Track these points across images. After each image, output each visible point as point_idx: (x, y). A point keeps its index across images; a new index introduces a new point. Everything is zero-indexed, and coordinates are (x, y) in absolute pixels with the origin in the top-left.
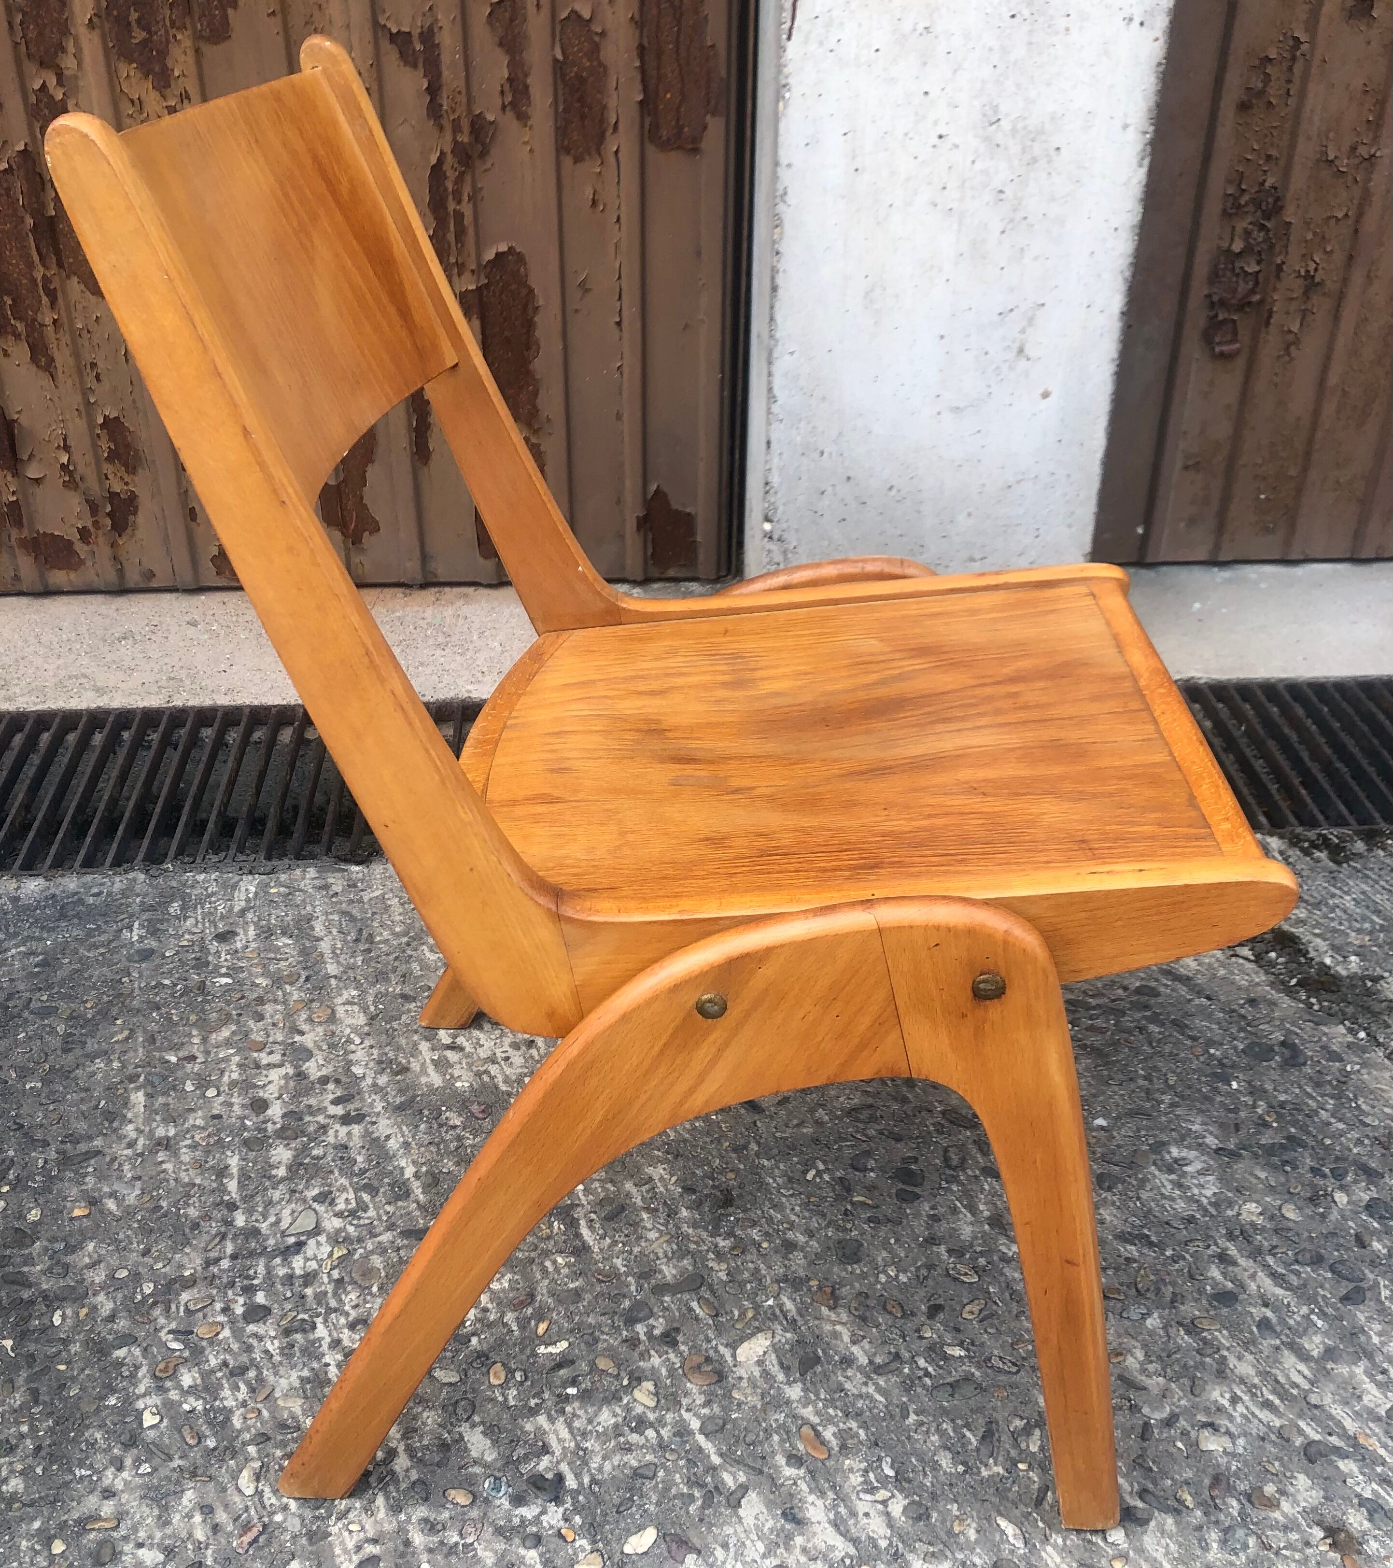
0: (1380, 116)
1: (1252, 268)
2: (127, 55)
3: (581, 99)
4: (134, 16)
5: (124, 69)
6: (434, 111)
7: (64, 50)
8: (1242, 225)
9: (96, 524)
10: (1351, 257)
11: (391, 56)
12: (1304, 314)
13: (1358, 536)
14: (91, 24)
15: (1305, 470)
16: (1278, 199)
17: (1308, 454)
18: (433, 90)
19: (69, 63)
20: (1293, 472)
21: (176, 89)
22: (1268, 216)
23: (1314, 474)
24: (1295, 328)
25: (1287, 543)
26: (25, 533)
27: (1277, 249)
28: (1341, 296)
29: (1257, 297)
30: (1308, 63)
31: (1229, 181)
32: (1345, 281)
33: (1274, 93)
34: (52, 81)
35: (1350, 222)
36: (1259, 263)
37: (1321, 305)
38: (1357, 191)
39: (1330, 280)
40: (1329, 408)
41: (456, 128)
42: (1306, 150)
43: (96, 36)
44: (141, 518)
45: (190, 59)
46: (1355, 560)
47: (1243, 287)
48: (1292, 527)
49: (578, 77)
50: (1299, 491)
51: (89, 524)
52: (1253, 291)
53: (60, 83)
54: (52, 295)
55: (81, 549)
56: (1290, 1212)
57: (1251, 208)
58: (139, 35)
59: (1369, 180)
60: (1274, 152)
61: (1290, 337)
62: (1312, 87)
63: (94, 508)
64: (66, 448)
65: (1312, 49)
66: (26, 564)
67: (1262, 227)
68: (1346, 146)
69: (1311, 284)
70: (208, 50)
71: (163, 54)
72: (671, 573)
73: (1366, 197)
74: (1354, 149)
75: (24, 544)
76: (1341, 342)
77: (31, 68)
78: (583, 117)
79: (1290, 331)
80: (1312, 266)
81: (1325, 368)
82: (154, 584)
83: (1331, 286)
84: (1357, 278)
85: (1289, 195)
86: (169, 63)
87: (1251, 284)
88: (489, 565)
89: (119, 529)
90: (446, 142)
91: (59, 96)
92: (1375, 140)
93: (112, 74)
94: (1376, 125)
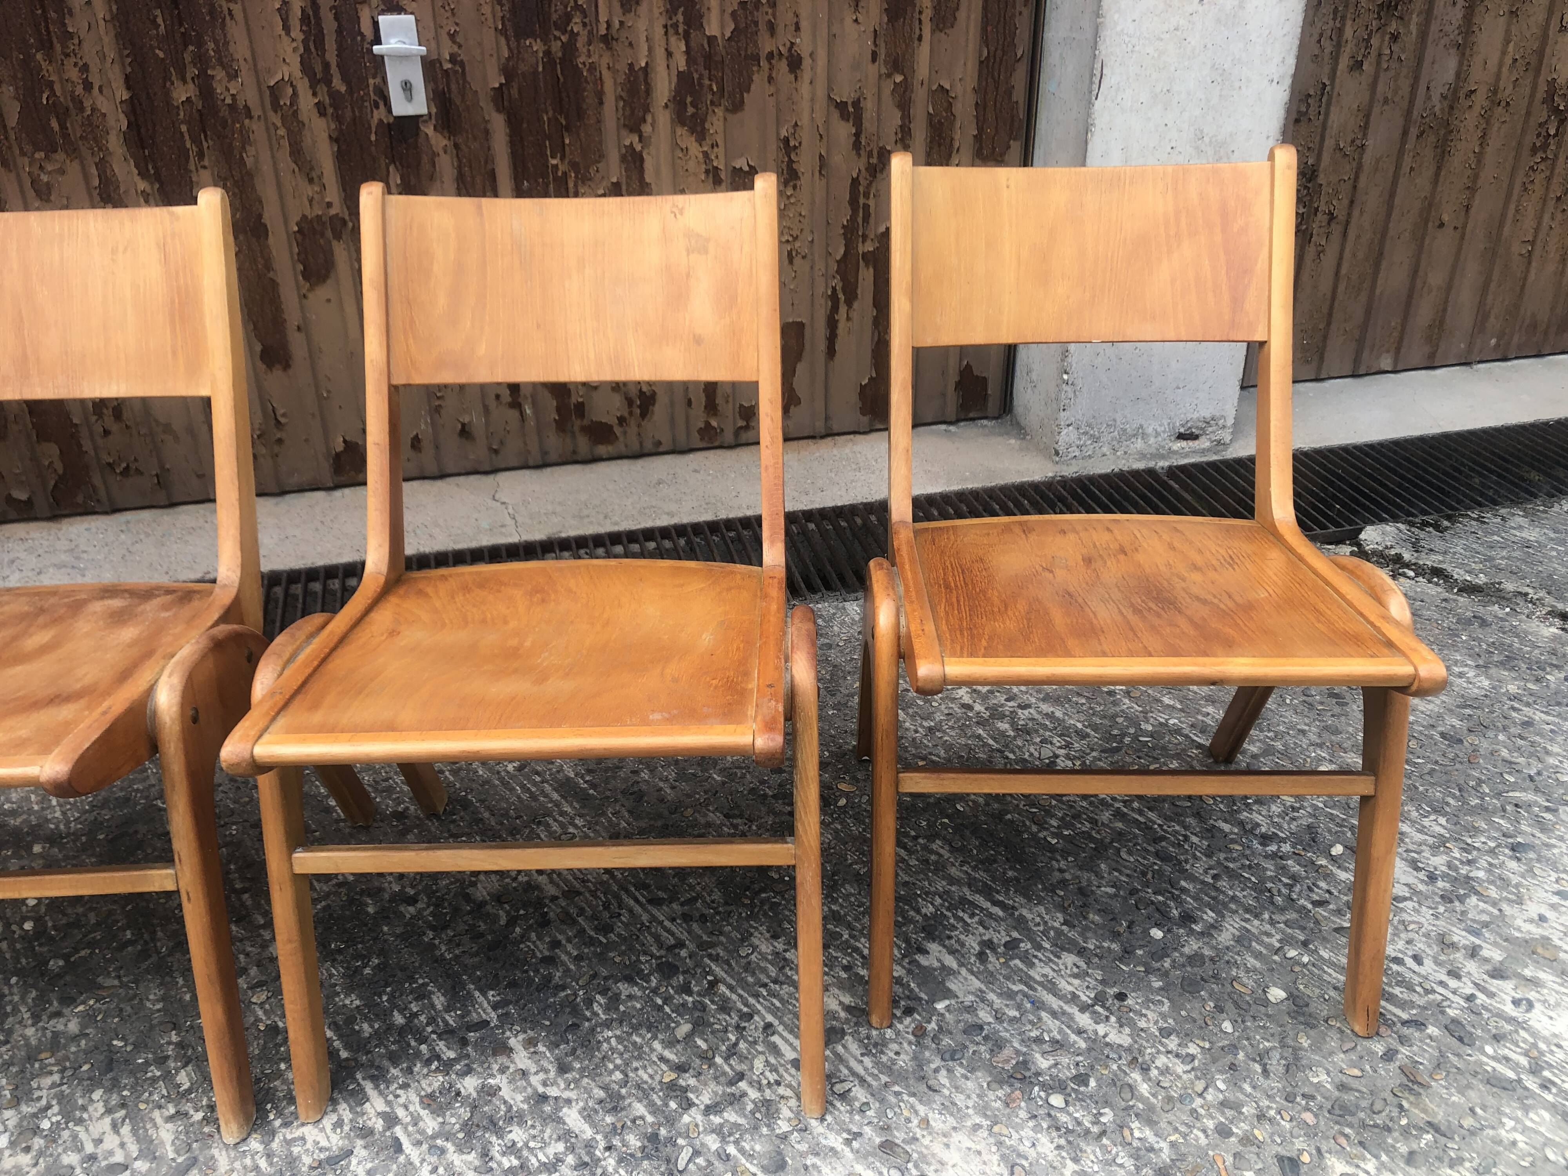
0: (1367, 123)
2: (683, 124)
3: (940, 136)
4: (689, 99)
5: (679, 131)
6: (857, 145)
7: (645, 121)
9: (631, 413)
10: (1352, 202)
11: (836, 114)
12: (1328, 235)
13: (1357, 361)
14: (666, 106)
15: (1329, 324)
17: (1330, 315)
18: (857, 135)
19: (647, 129)
20: (1321, 326)
21: (709, 141)
22: (1310, 181)
23: (1334, 327)
24: (1323, 243)
26: (586, 422)
28: (1348, 223)
29: (1303, 227)
30: (1330, 97)
32: (1349, 215)
33: (1312, 112)
34: (636, 139)
35: (1351, 181)
36: (1303, 207)
37: (1336, 230)
38: (1354, 165)
39: (1340, 213)
40: (1341, 288)
41: (870, 155)
42: (1329, 143)
43: (669, 113)
44: (657, 407)
45: (721, 123)
48: (1322, 358)
49: (940, 122)
50: (1325, 338)
51: (626, 414)
52: (1300, 224)
53: (640, 141)
55: (617, 430)
58: (691, 110)
59: (1361, 158)
60: (1311, 145)
61: (1320, 248)
62: (1332, 109)
63: (631, 402)
65: (1333, 89)
66: (583, 444)
68: (1349, 140)
69: (1331, 216)
70: (729, 116)
71: (703, 121)
72: (973, 415)
73: (1359, 167)
74: (1353, 141)
75: (584, 429)
77: (624, 132)
78: (940, 145)
80: (1332, 208)
81: (1339, 265)
82: (661, 449)
83: (1342, 217)
84: (1356, 213)
85: (1321, 169)
86: (707, 126)
88: (865, 419)
89: (643, 415)
90: (862, 163)
91: (638, 148)
92: (1365, 135)
93: (674, 132)
94: (1365, 128)
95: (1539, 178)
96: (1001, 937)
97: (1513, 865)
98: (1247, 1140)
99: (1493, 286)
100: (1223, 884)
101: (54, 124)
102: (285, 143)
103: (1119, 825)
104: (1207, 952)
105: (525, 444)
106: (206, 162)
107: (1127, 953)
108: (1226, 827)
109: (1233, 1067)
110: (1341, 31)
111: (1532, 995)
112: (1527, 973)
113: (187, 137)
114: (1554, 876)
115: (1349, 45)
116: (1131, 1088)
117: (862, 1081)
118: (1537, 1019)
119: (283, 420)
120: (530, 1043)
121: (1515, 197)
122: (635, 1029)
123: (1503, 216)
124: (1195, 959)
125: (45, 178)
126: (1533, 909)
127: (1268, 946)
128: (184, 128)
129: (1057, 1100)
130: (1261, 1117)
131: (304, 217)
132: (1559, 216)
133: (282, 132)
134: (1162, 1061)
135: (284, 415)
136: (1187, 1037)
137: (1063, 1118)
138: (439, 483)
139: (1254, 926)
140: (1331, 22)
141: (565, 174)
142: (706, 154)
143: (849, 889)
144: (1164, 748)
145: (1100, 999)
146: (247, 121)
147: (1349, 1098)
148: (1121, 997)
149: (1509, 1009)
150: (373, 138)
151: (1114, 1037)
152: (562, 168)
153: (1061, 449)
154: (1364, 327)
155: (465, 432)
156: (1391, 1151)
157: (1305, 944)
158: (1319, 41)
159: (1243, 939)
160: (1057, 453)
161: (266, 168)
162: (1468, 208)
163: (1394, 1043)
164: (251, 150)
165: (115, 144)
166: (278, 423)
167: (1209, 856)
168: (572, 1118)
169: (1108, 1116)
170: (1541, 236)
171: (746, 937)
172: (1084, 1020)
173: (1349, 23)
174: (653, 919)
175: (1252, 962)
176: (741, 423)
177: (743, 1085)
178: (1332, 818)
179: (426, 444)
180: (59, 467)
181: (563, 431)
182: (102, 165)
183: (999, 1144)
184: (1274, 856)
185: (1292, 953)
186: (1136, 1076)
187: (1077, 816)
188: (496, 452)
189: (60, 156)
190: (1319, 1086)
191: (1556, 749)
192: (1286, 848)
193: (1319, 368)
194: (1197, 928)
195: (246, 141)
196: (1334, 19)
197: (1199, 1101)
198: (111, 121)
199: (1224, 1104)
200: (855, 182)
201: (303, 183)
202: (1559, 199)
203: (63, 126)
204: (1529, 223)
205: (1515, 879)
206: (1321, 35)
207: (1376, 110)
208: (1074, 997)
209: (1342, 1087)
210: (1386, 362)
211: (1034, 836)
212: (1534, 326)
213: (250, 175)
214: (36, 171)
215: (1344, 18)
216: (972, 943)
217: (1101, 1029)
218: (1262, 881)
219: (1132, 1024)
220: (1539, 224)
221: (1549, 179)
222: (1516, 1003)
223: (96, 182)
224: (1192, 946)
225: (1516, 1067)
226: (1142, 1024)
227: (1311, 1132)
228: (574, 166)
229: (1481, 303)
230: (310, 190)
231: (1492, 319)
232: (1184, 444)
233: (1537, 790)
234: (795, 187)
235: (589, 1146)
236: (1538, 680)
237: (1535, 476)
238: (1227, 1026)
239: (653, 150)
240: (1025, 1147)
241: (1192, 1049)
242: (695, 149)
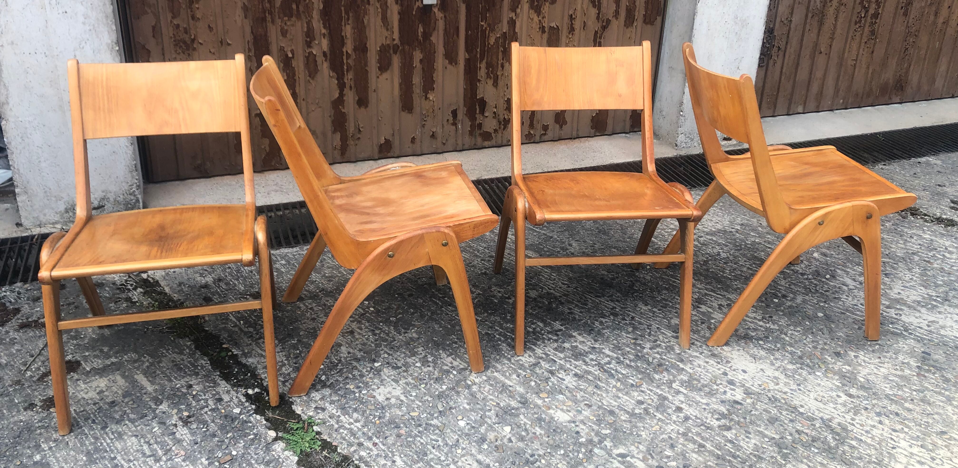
0: (792, 11)
1: (768, 46)
2: (532, 9)
3: (630, 14)
5: (531, 11)
6: (598, 18)
7: (518, 7)
9: (500, 128)
10: (787, 43)
11: (591, 5)
12: (778, 56)
13: (789, 109)
15: (778, 93)
16: (773, 30)
17: (779, 89)
18: (599, 14)
19: (518, 11)
20: (775, 94)
21: (542, 16)
22: (771, 34)
24: (776, 59)
25: (774, 112)
26: (482, 131)
27: (773, 41)
28: (785, 51)
29: (768, 53)
32: (786, 48)
34: (514, 15)
35: (787, 34)
37: (781, 54)
38: (788, 28)
39: (782, 47)
40: (783, 78)
41: (603, 22)
42: (778, 19)
43: (528, 4)
45: (547, 9)
46: (788, 115)
47: (765, 50)
48: (775, 108)
49: (630, 9)
50: (777, 98)
51: (497, 128)
52: (767, 51)
53: (516, 15)
55: (493, 135)
57: (767, 32)
58: (536, 3)
59: (790, 25)
60: (772, 20)
61: (775, 61)
62: (779, 6)
63: (500, 123)
64: (496, 107)
66: (479, 140)
67: (769, 37)
68: (786, 18)
69: (779, 48)
70: (551, 6)
71: (540, 7)
72: (635, 130)
73: (790, 28)
75: (480, 134)
76: (785, 62)
77: (510, 12)
78: (631, 18)
80: (779, 45)
81: (782, 68)
83: (783, 49)
84: (789, 47)
85: (776, 29)
86: (542, 9)
88: (593, 131)
89: (504, 129)
90: (599, 25)
91: (514, 18)
92: (792, 16)
93: (529, 12)
94: (792, 13)
95: (858, 34)
96: (724, 303)
97: (887, 279)
98: (823, 349)
99: (841, 78)
100: (793, 287)
101: (294, 6)
102: (380, 15)
103: (751, 272)
104: (794, 305)
105: (456, 141)
106: (350, 22)
107: (768, 306)
108: (788, 271)
109: (812, 333)
111: (901, 312)
112: (898, 307)
113: (343, 12)
114: (901, 282)
116: (783, 339)
117: (697, 340)
118: (903, 318)
119: (361, 129)
120: (580, 334)
121: (849, 42)
122: (614, 329)
123: (844, 50)
124: (790, 307)
125: (286, 28)
126: (896, 291)
127: (814, 303)
128: (343, 8)
129: (761, 342)
130: (825, 344)
131: (383, 44)
132: (866, 50)
133: (380, 10)
134: (790, 332)
135: (362, 127)
136: (796, 326)
137: (765, 346)
138: (420, 157)
139: (807, 298)
141: (486, 28)
142: (540, 21)
143: (664, 292)
144: (757, 249)
145: (763, 318)
146: (367, 6)
147: (851, 338)
148: (771, 317)
149: (894, 316)
150: (414, 13)
151: (772, 327)
152: (485, 26)
153: (678, 144)
154: (792, 94)
155: (433, 136)
156: (867, 350)
157: (825, 302)
159: (804, 301)
160: (676, 145)
161: (372, 25)
162: (831, 46)
163: (860, 325)
164: (367, 17)
165: (316, 15)
166: (360, 130)
167: (785, 279)
168: (607, 352)
169: (779, 345)
170: (859, 58)
171: (636, 306)
172: (761, 323)
174: (600, 301)
175: (809, 307)
176: (543, 132)
177: (658, 342)
178: (823, 268)
179: (418, 141)
180: (268, 149)
181: (472, 135)
182: (309, 23)
183: (748, 353)
184: (807, 279)
185: (822, 304)
186: (783, 336)
187: (735, 269)
188: (444, 144)
189: (294, 19)
190: (840, 336)
191: (893, 246)
192: (810, 277)
194: (789, 299)
195: (365, 13)
197: (805, 341)
198: (316, 6)
199: (813, 342)
200: (596, 32)
201: (384, 31)
202: (866, 42)
203: (298, 7)
204: (854, 53)
205: (888, 283)
207: (796, 7)
208: (755, 318)
209: (847, 336)
210: (800, 109)
211: (722, 276)
212: (857, 95)
213: (365, 27)
214: (283, 25)
216: (715, 305)
217: (768, 325)
218: (805, 286)
219: (778, 324)
220: (858, 53)
221: (862, 34)
222: (896, 314)
223: (305, 30)
224: (789, 303)
225: (900, 330)
226: (780, 323)
227: (841, 346)
228: (489, 25)
229: (837, 84)
230: (386, 33)
231: (841, 92)
232: (725, 142)
233: (890, 258)
234: (573, 34)
235: (617, 358)
236: (882, 225)
237: (866, 155)
238: (807, 323)
239: (520, 19)
240: (756, 353)
241: (798, 329)
242: (536, 19)
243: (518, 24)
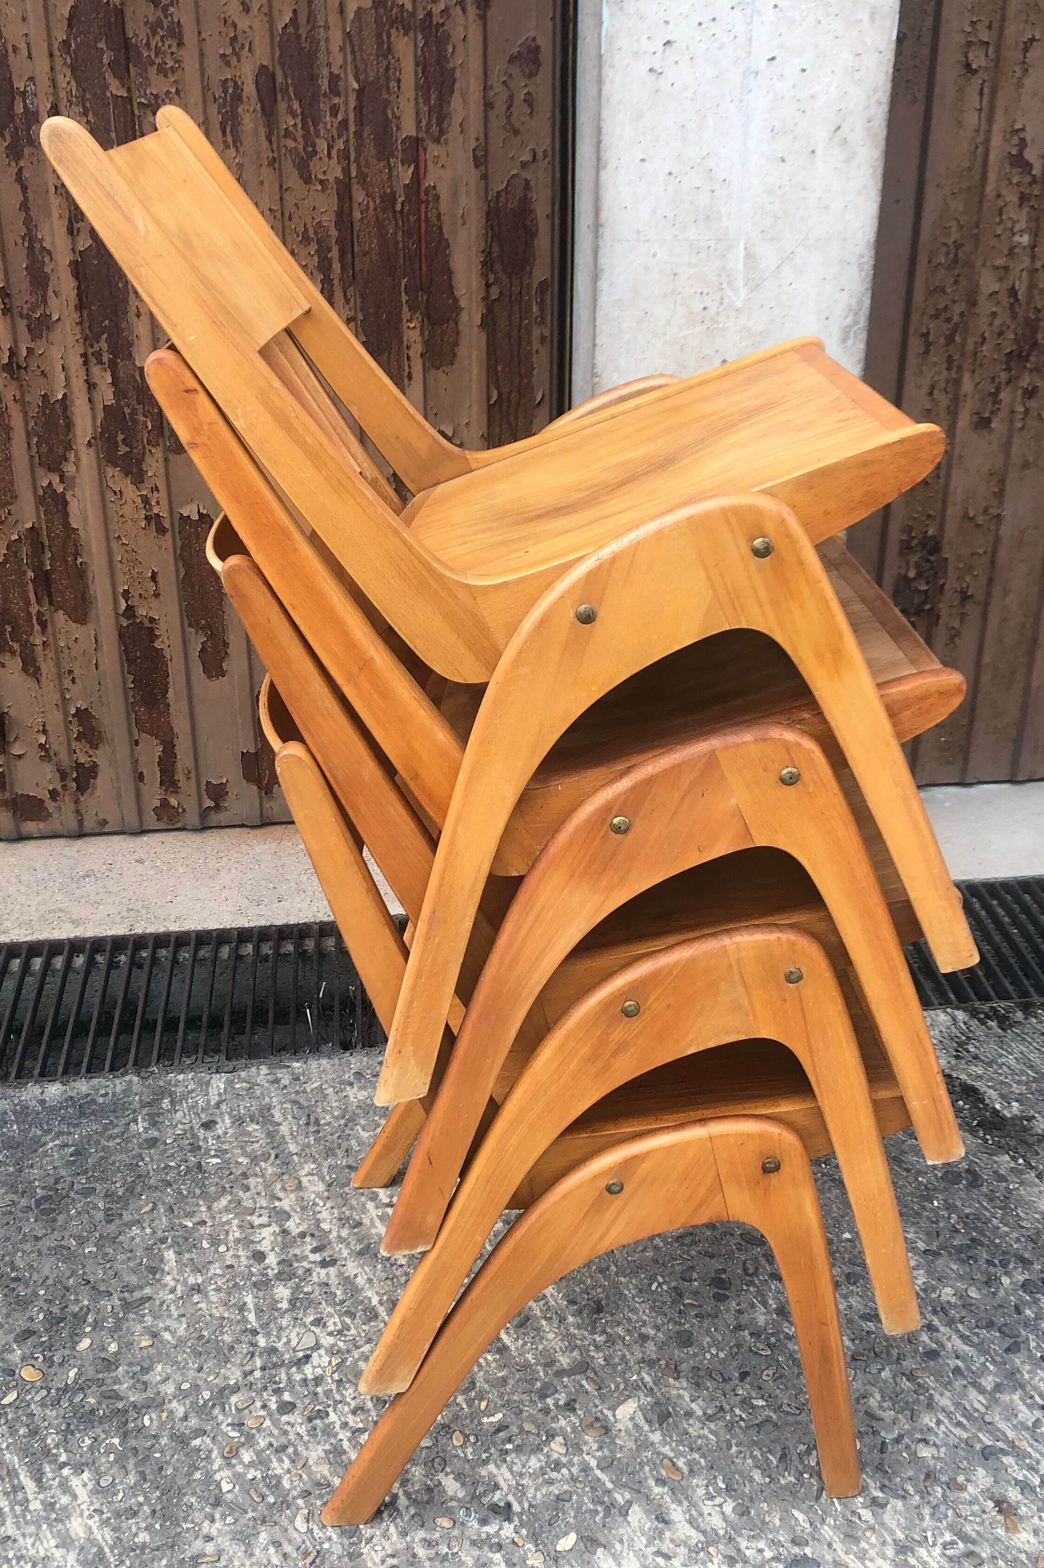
0: (1003, 489)
1: (924, 587)
2: (113, 463)
4: (120, 437)
5: (110, 471)
7: (66, 460)
8: (913, 559)
9: (64, 787)
10: (990, 581)
12: (963, 616)
13: (1015, 764)
14: (89, 444)
15: (970, 722)
16: (937, 543)
17: (973, 710)
19: (69, 468)
20: (963, 722)
21: (148, 484)
22: (931, 554)
23: (978, 724)
24: (956, 624)
27: (939, 575)
28: (986, 605)
29: (928, 607)
31: (903, 531)
32: (988, 595)
34: (56, 479)
35: (989, 555)
36: (928, 583)
37: (973, 610)
38: (991, 537)
39: (978, 592)
42: (953, 512)
43: (92, 451)
44: (99, 781)
45: (161, 463)
47: (917, 600)
48: (966, 760)
50: (968, 737)
51: (59, 788)
52: (924, 602)
53: (62, 481)
54: (43, 625)
55: (50, 805)
56: (973, 1293)
57: (919, 548)
58: (123, 449)
59: (998, 530)
60: (931, 512)
61: (953, 632)
62: (954, 473)
63: (63, 776)
64: (45, 732)
67: (928, 561)
68: (981, 508)
69: (965, 597)
70: (172, 457)
71: (140, 461)
73: (997, 540)
74: (986, 510)
75: (5, 803)
76: (990, 634)
77: (41, 471)
79: (953, 628)
80: (965, 585)
81: (979, 653)
82: (107, 829)
83: (980, 596)
84: (997, 592)
85: (945, 540)
86: (144, 467)
87: (923, 597)
89: (81, 790)
91: (60, 489)
92: (1001, 504)
93: (101, 474)
94: (1000, 495)
110: (957, 382)
115: (969, 400)
140: (945, 373)
142: (146, 500)
154: (1021, 725)
158: (931, 394)
173: (967, 376)
176: (209, 803)
193: (964, 771)
196: (949, 369)
206: (933, 387)
207: (1012, 476)
215: (960, 368)
239: (77, 491)
242: (131, 492)
243: (74, 507)
